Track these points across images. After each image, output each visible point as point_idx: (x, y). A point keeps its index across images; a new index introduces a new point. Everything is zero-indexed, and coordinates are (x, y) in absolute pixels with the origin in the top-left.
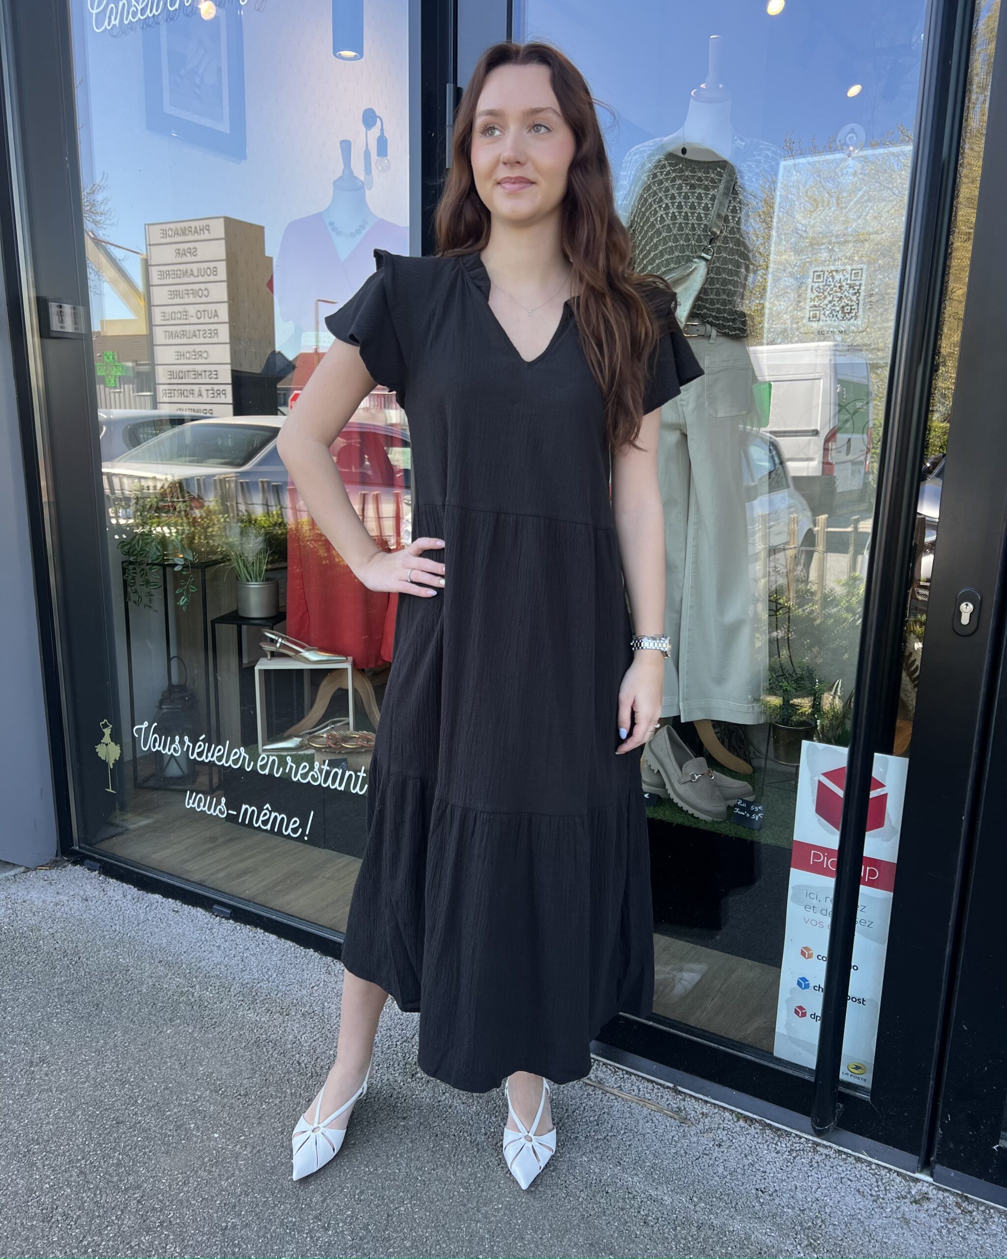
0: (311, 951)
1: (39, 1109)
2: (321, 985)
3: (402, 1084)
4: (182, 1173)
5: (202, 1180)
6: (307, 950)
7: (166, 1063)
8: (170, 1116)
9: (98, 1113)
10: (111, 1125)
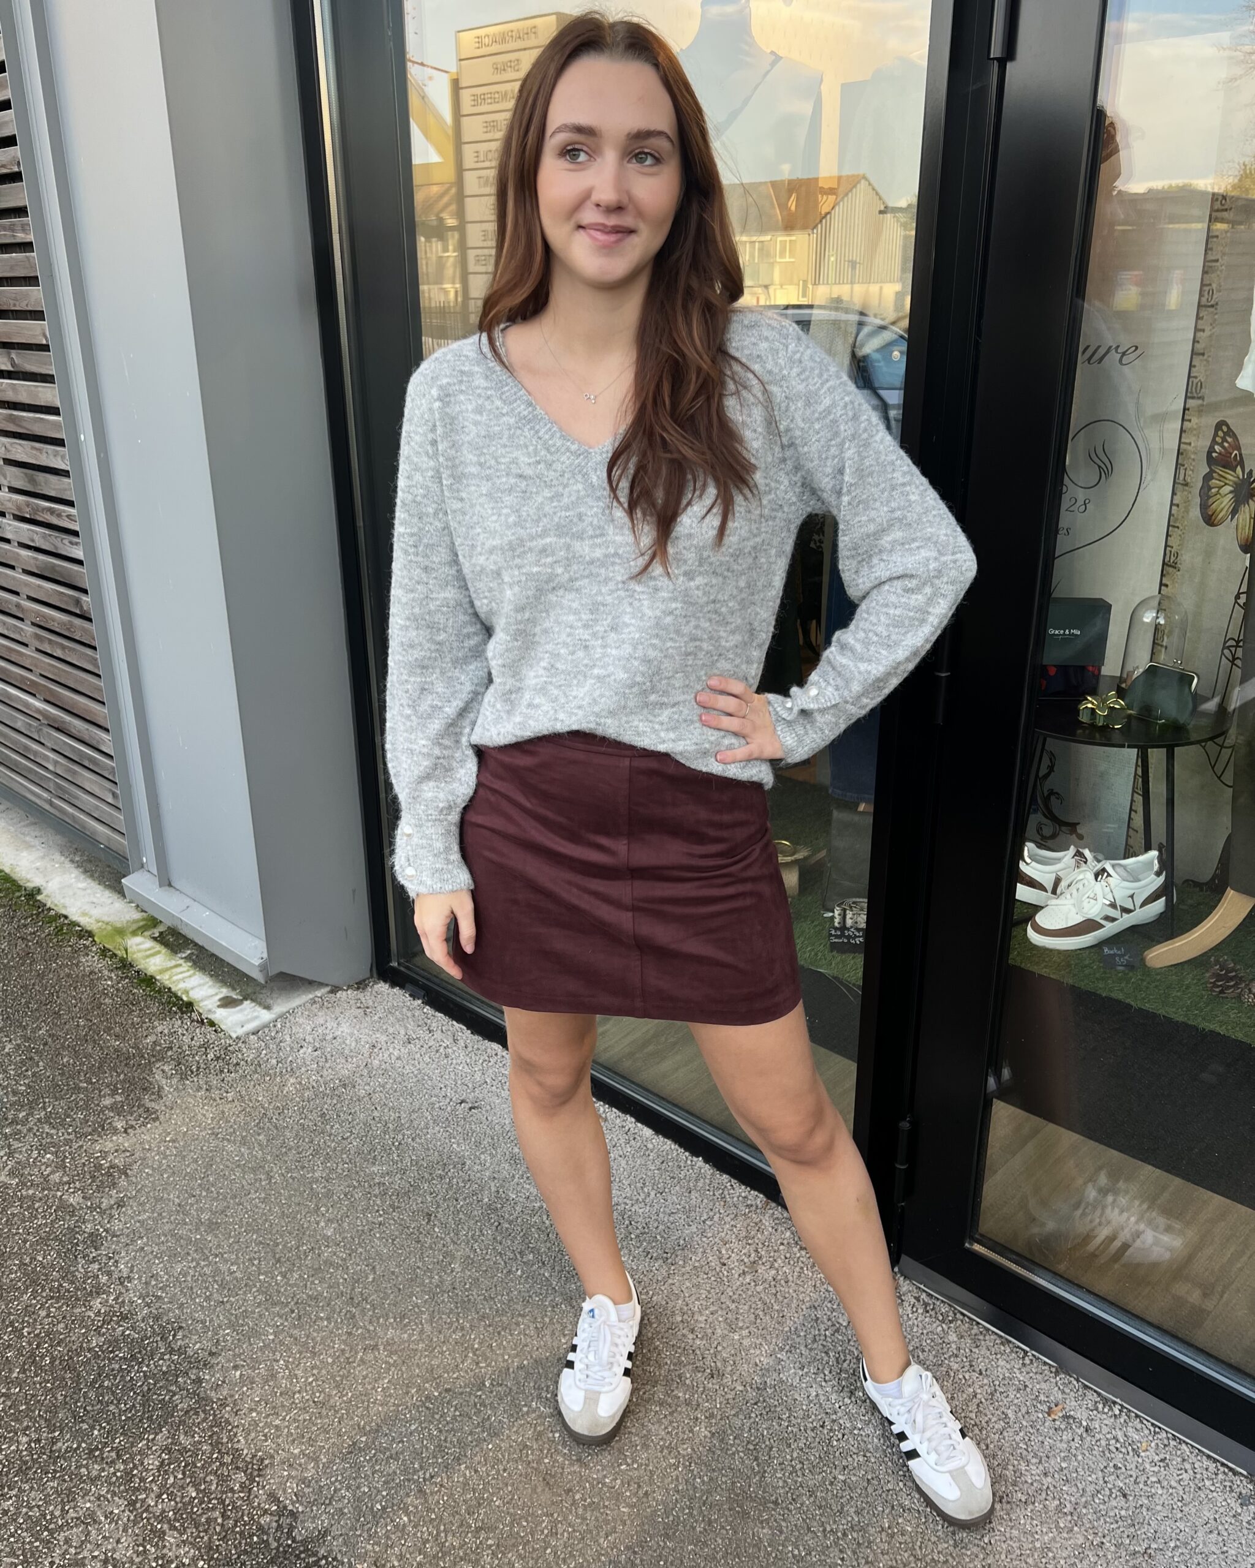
0: (699, 1162)
1: (365, 1378)
2: (716, 1218)
3: (837, 1405)
4: (547, 1516)
5: (574, 1531)
6: (695, 1159)
7: (518, 1324)
8: (528, 1413)
9: (436, 1394)
10: (454, 1418)
